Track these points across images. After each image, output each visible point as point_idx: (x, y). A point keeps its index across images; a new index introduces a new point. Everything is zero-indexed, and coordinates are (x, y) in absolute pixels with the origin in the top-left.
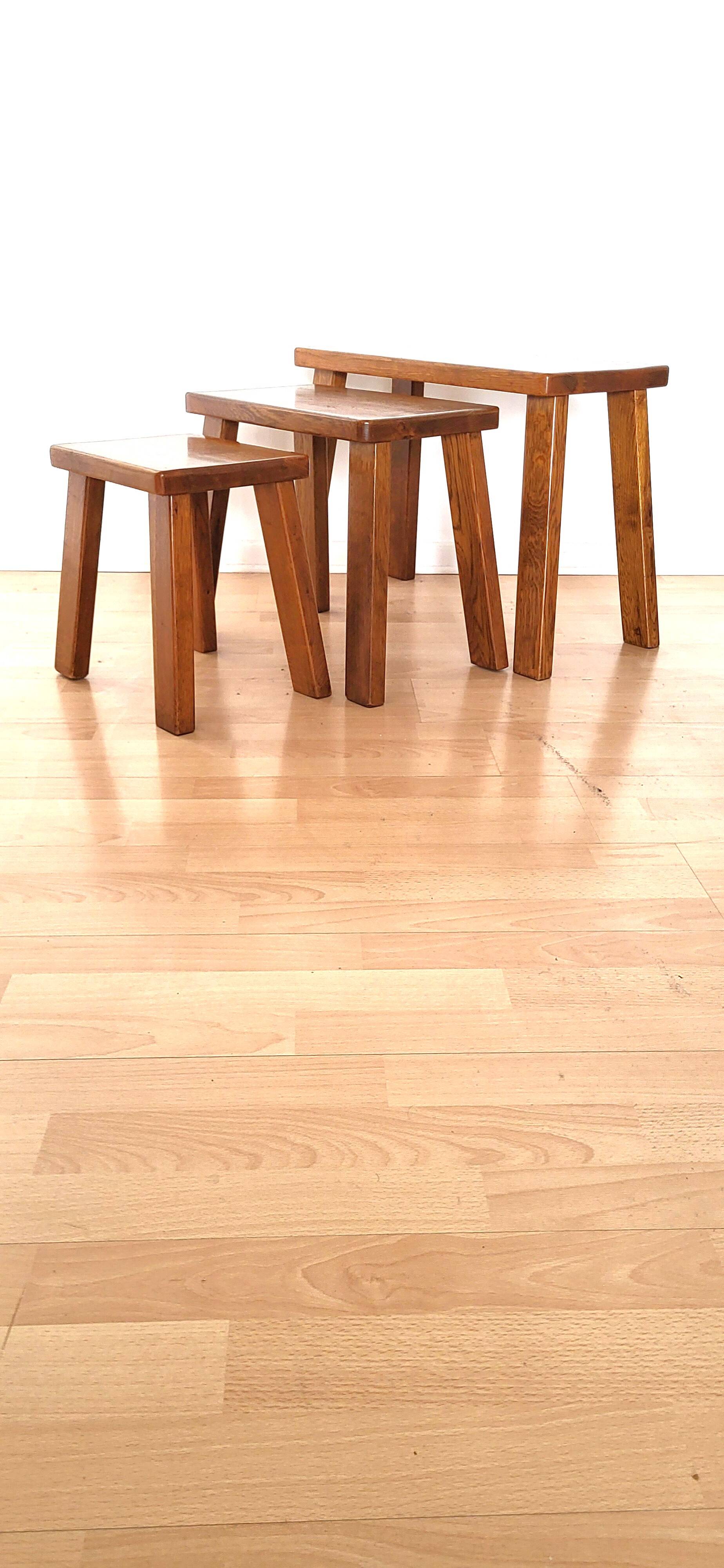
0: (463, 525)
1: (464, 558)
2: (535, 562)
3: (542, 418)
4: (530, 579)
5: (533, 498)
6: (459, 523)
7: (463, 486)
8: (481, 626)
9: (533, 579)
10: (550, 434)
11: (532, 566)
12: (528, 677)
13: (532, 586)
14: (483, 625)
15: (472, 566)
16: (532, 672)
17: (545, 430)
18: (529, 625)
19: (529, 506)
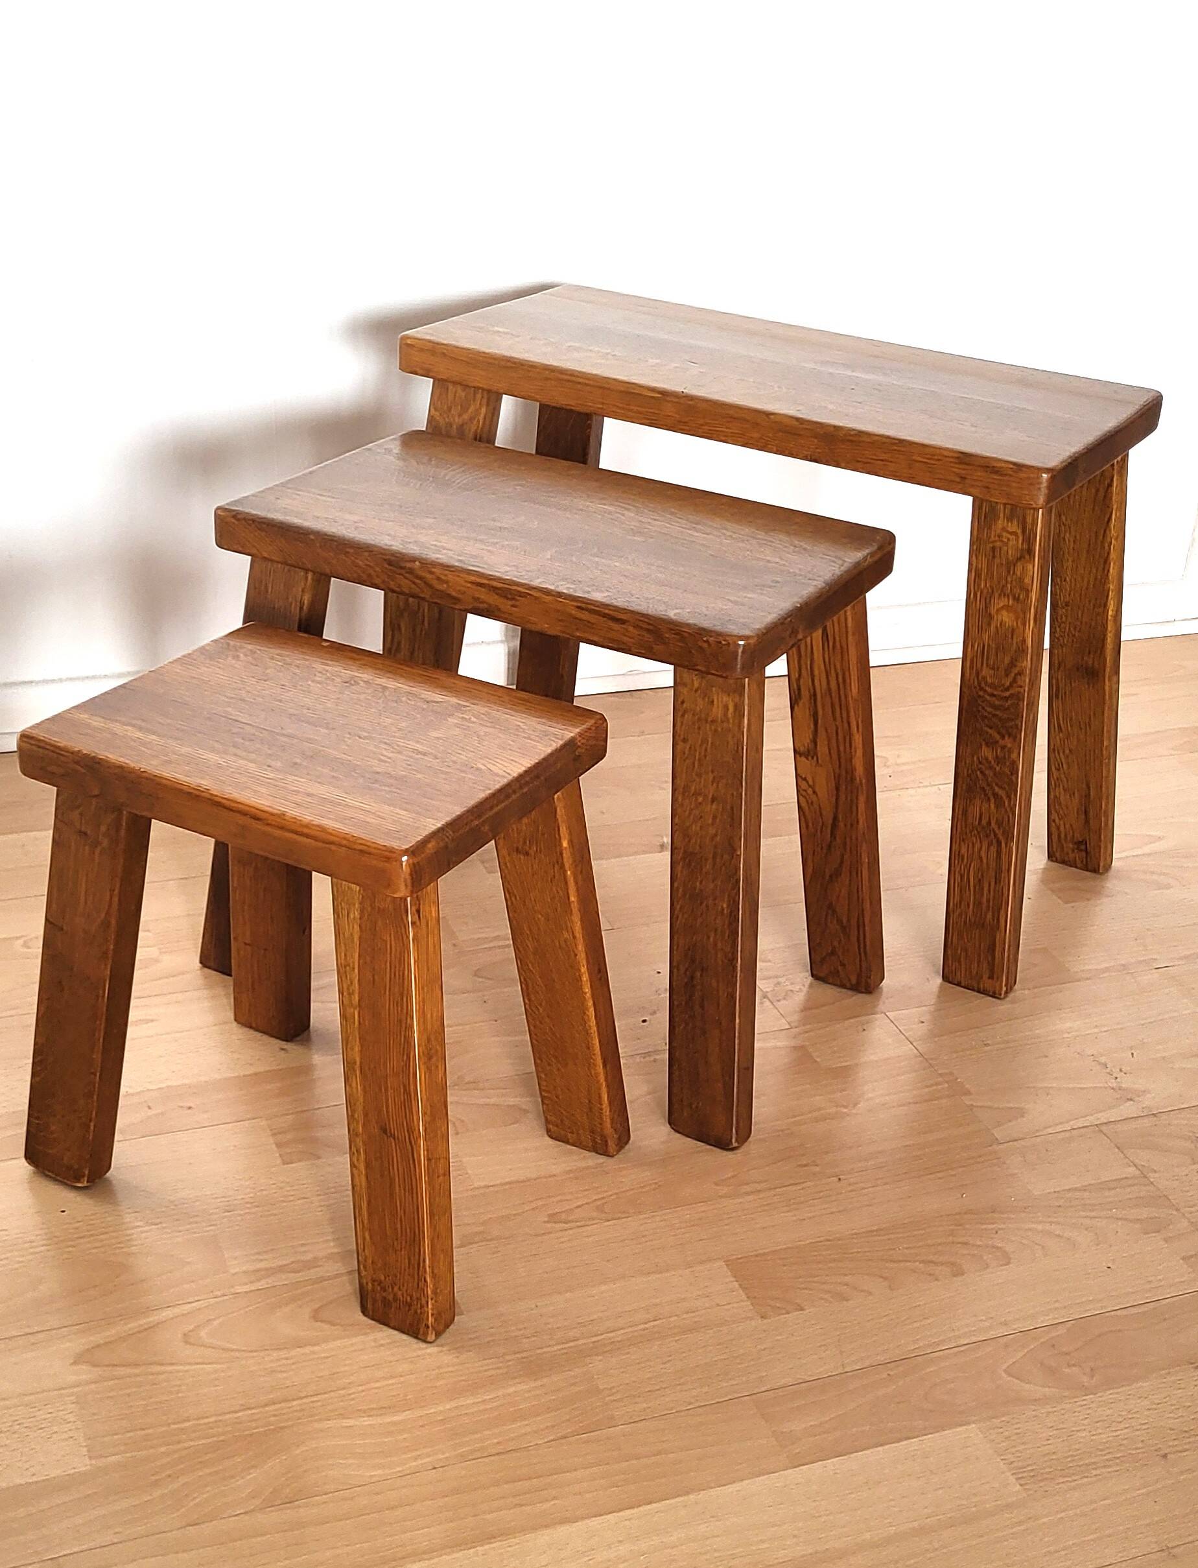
0: (822, 749)
1: (816, 806)
2: (995, 795)
3: (1012, 537)
4: (984, 822)
5: (989, 680)
6: (812, 746)
7: (828, 683)
8: (845, 921)
9: (989, 823)
10: (1031, 567)
11: (989, 799)
12: (979, 991)
13: (987, 836)
14: (849, 921)
15: (835, 818)
16: (987, 983)
17: (1021, 557)
18: (980, 903)
19: (981, 693)
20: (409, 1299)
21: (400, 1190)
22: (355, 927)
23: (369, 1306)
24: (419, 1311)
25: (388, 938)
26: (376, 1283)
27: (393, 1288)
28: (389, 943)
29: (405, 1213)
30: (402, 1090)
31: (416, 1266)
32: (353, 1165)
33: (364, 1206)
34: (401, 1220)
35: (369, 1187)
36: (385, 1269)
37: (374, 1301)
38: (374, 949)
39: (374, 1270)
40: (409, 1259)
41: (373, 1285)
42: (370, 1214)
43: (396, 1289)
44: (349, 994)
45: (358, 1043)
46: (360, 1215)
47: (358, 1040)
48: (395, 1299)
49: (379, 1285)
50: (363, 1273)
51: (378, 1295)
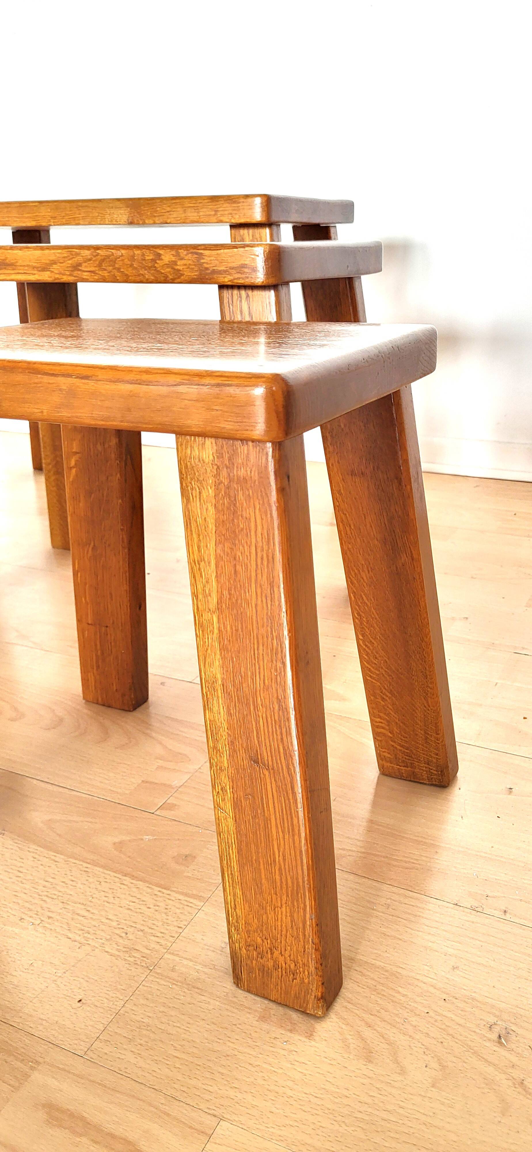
20: (293, 966)
21: (277, 832)
22: (210, 508)
23: (244, 976)
24: (306, 981)
25: (252, 514)
26: (251, 948)
27: (272, 954)
28: (253, 520)
29: (284, 860)
30: (277, 708)
31: (301, 925)
32: (217, 806)
33: (234, 856)
34: (280, 869)
35: (238, 832)
36: (262, 931)
37: (251, 971)
38: (234, 532)
39: (248, 932)
40: (292, 916)
41: (247, 950)
42: (241, 866)
43: (276, 953)
44: (205, 596)
45: (218, 656)
46: (229, 866)
47: (218, 652)
48: (276, 967)
49: (256, 950)
50: (236, 936)
51: (254, 962)
